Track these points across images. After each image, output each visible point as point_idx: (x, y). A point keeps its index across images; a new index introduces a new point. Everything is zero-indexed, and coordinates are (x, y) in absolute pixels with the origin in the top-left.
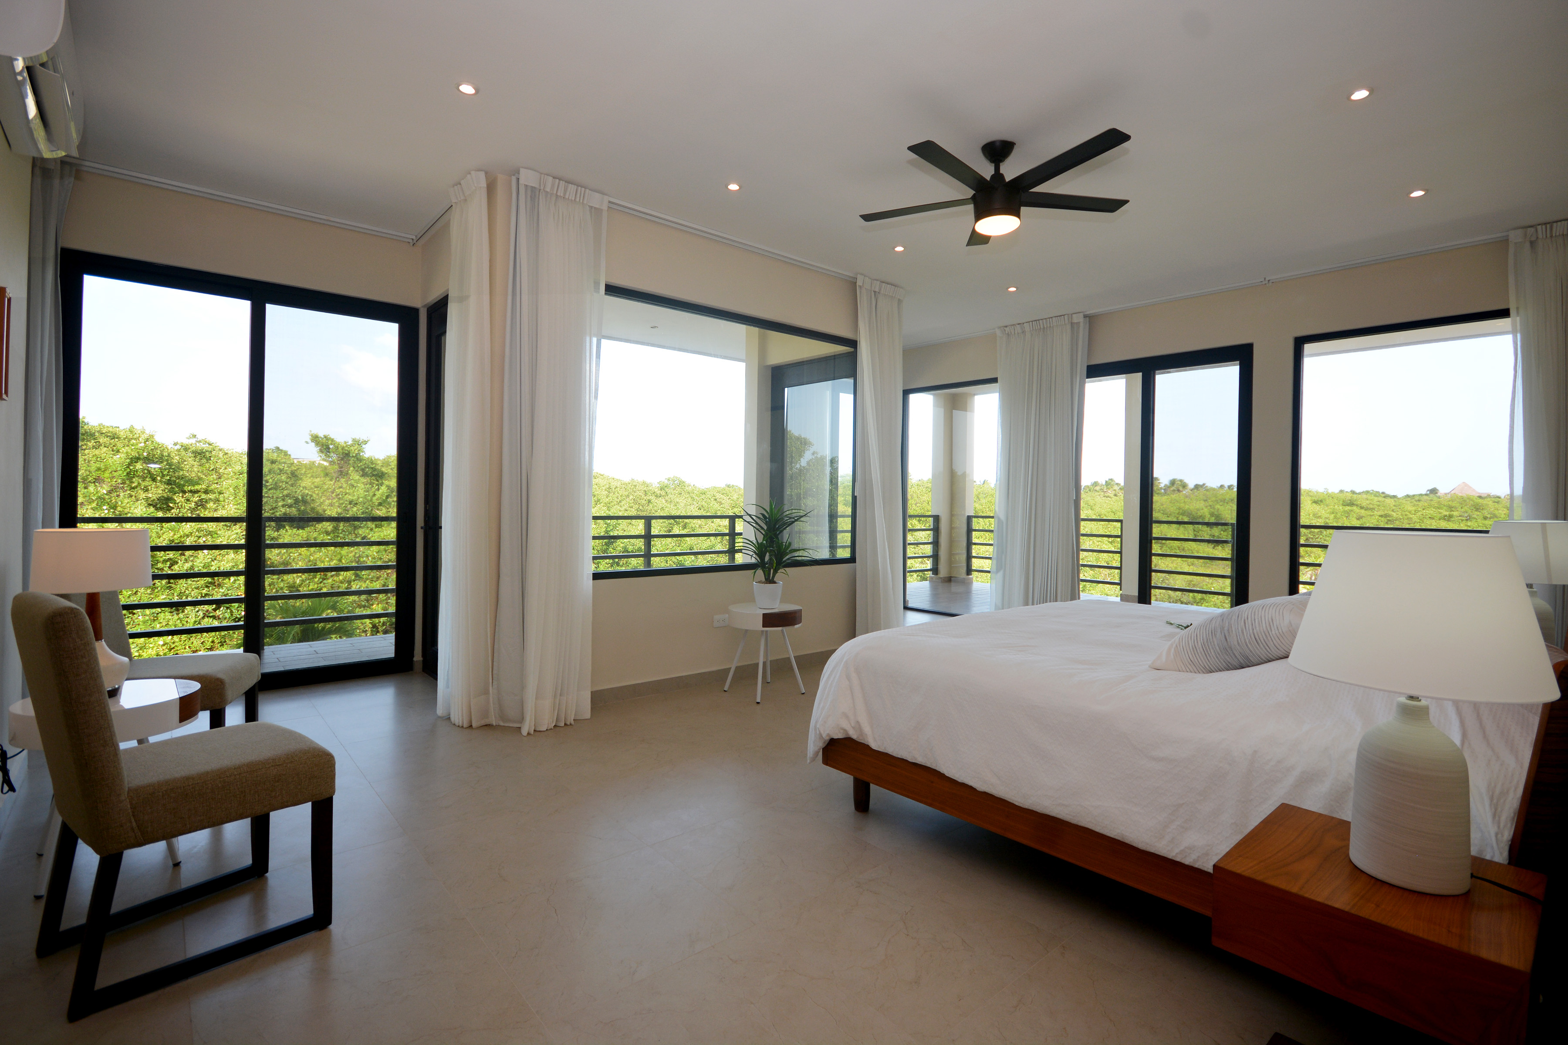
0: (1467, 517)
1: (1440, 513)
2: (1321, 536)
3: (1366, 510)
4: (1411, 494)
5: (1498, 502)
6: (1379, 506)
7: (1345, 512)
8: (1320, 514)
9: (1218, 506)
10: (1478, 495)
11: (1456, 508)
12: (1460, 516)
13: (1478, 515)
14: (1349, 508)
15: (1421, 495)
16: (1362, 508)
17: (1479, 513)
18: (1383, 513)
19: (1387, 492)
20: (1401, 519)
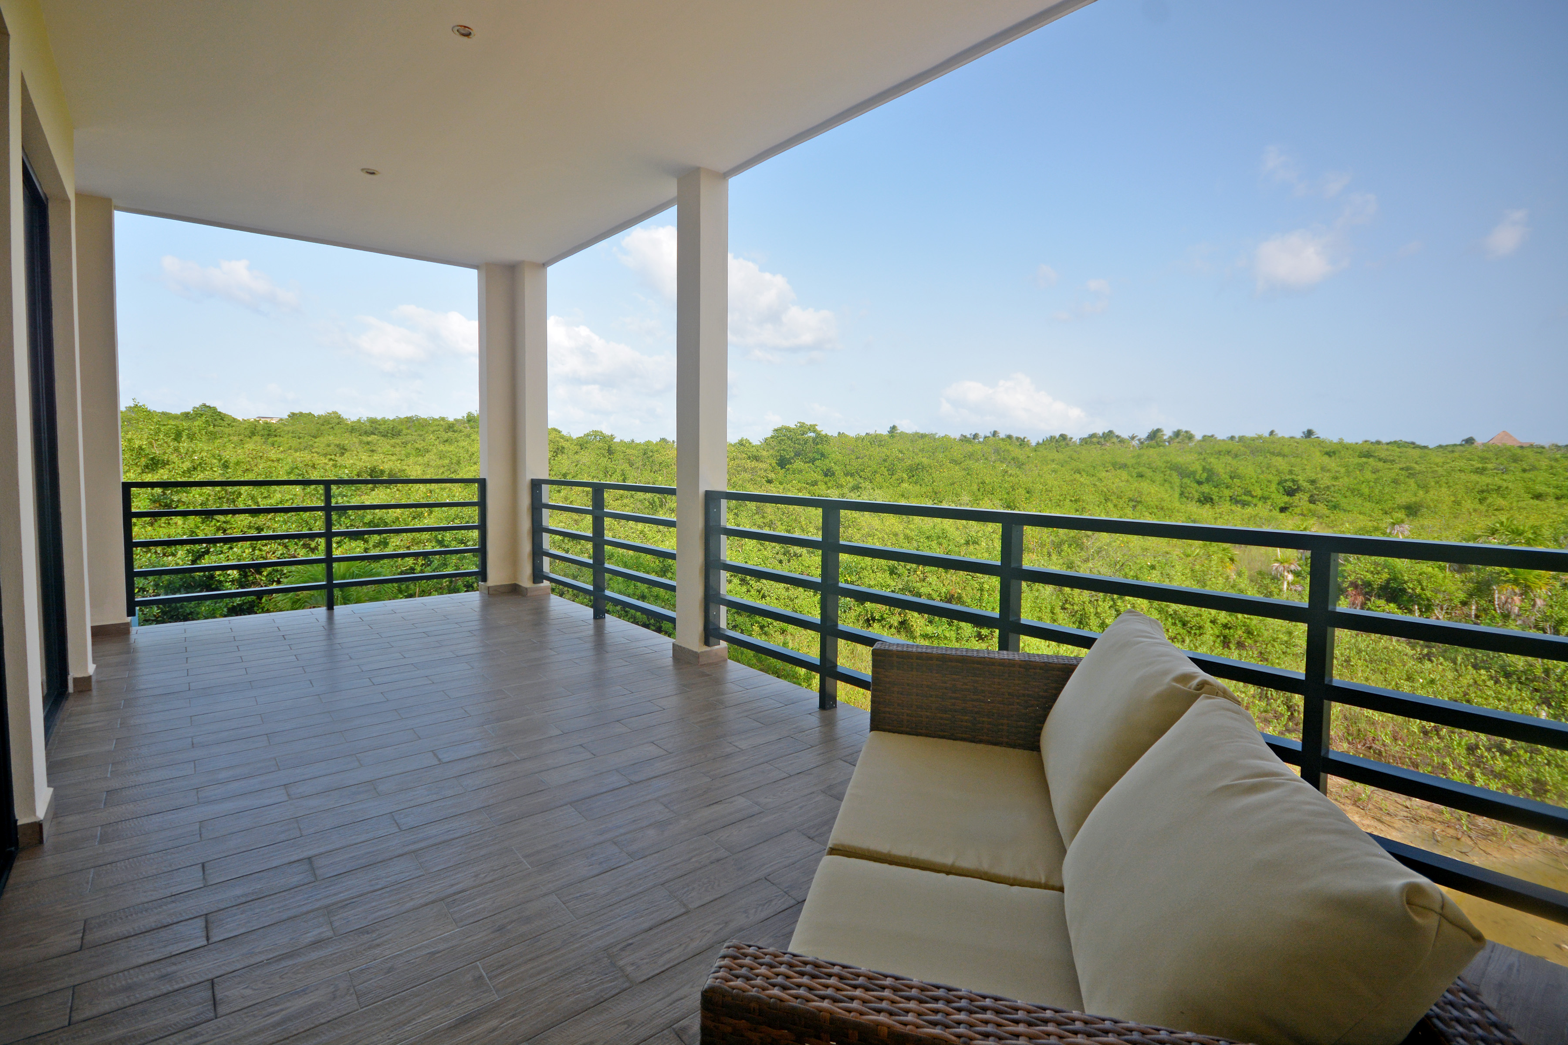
0: (1502, 470)
1: (1472, 465)
2: (1328, 493)
3: (1384, 462)
4: (1444, 444)
5: (1541, 453)
6: (1400, 457)
7: (1358, 464)
8: (1329, 467)
9: (1212, 460)
10: (1519, 445)
11: (1489, 459)
12: (1494, 469)
13: (1515, 467)
14: (1364, 460)
15: (1455, 445)
16: (1380, 460)
17: (1517, 465)
18: (1404, 466)
19: (1418, 443)
20: (1424, 472)
